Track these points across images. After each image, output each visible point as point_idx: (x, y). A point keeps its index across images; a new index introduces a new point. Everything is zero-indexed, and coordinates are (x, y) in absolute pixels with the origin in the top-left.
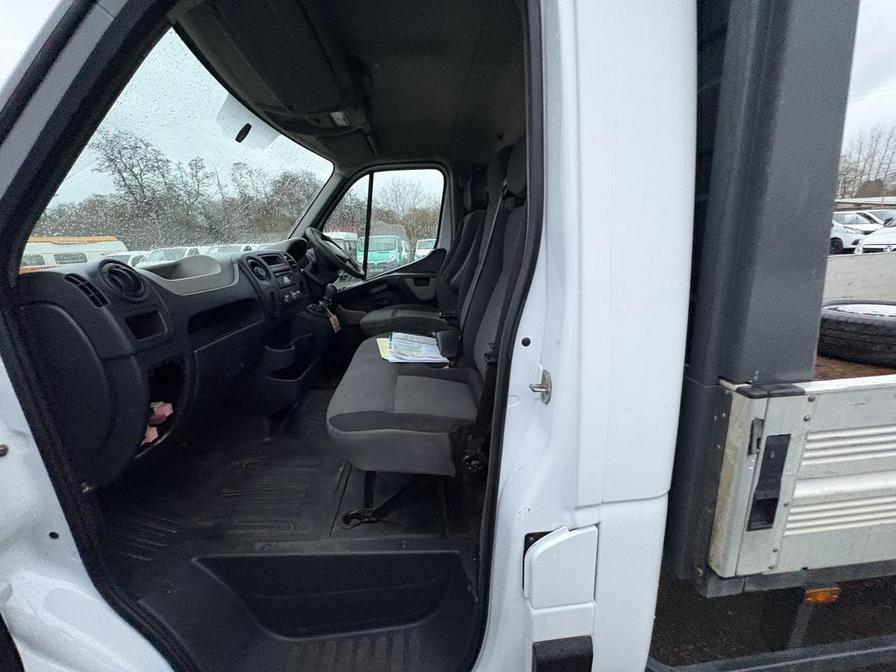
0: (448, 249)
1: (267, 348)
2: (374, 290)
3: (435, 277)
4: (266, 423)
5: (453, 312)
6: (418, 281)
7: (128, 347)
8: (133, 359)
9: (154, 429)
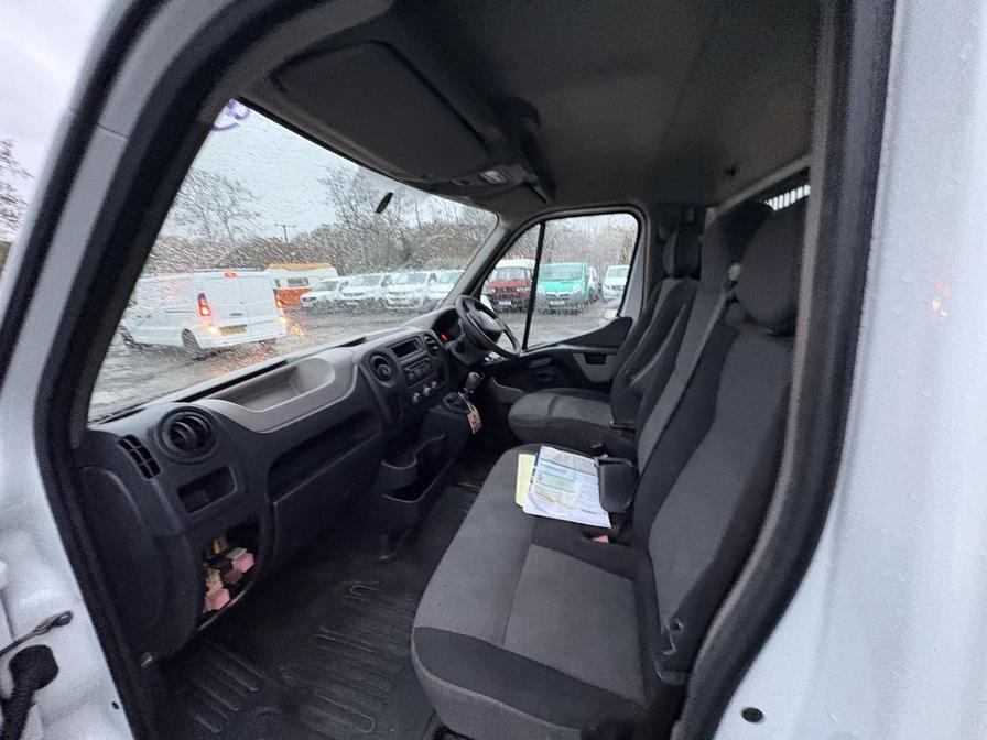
0: (635, 318)
1: (384, 463)
2: (535, 364)
3: (615, 354)
4: (384, 539)
5: (631, 422)
6: (591, 359)
7: (177, 524)
8: (184, 539)
9: (226, 592)
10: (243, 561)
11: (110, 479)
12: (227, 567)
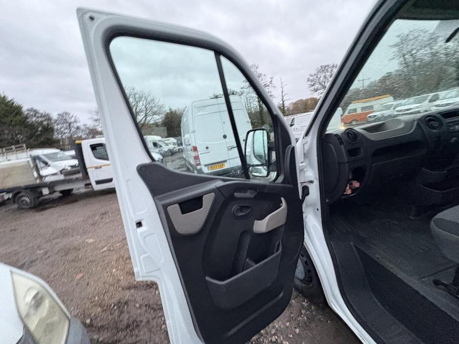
7: (346, 160)
8: (347, 165)
9: (350, 190)
10: (356, 184)
11: (330, 147)
12: (351, 184)
